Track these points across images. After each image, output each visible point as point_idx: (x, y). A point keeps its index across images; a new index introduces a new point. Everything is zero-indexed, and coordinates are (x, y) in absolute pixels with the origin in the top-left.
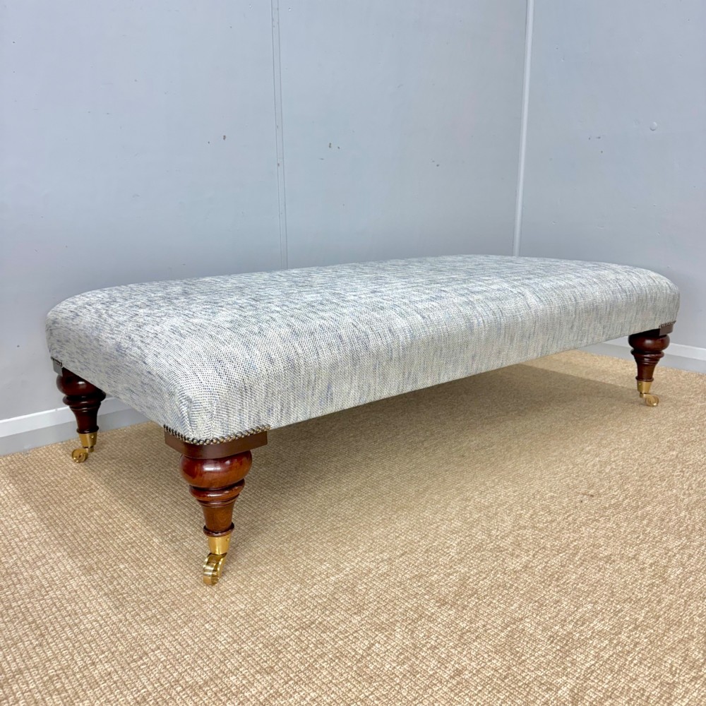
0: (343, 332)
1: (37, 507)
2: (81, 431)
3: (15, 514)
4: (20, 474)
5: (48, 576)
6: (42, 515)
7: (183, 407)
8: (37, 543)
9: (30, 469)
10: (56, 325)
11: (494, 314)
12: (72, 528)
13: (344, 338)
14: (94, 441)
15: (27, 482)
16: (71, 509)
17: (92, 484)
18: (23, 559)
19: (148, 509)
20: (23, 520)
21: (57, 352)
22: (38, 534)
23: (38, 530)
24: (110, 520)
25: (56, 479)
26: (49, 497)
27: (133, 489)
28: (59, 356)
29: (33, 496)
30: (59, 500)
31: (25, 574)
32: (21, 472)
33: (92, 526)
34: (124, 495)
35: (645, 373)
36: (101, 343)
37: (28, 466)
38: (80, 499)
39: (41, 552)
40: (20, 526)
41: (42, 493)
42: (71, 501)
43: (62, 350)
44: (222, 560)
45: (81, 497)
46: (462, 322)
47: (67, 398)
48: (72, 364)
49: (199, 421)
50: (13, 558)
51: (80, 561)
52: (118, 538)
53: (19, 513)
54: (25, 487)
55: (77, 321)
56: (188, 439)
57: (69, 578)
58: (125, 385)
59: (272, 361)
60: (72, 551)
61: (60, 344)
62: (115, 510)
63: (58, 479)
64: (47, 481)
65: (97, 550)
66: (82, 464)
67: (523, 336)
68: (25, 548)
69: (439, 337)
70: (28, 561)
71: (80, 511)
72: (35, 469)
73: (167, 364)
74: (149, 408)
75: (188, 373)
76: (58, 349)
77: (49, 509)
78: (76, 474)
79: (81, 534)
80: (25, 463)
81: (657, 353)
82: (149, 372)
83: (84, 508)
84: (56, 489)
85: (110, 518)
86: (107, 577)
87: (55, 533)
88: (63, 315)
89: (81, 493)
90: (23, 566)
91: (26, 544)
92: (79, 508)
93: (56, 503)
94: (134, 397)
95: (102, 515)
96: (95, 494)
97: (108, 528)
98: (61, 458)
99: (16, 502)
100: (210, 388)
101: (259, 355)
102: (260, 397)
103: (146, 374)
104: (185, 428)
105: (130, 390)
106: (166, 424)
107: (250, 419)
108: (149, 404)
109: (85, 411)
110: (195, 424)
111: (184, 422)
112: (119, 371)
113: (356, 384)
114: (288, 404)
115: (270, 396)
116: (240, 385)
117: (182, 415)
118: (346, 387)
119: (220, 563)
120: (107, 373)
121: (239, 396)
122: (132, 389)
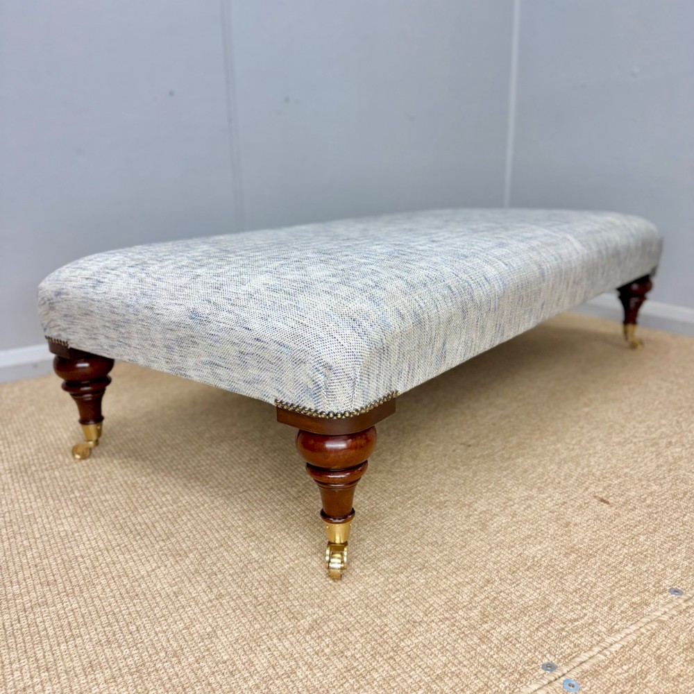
0: (448, 281)
2: (84, 421)
7: (320, 375)
10: (63, 296)
11: (556, 260)
13: (453, 289)
14: (99, 433)
21: (60, 330)
28: (64, 335)
35: (630, 316)
36: (157, 312)
43: (72, 326)
46: (535, 268)
49: (338, 391)
55: (102, 288)
56: (323, 412)
59: (402, 317)
61: (70, 319)
67: (574, 282)
69: (522, 284)
74: (249, 383)
75: (322, 335)
76: (64, 326)
81: (642, 298)
82: (258, 340)
88: (73, 283)
94: (218, 371)
100: (354, 350)
101: (389, 310)
102: (394, 358)
103: (251, 342)
104: (320, 400)
105: (212, 363)
106: (280, 398)
107: (384, 385)
108: (249, 378)
109: (90, 399)
110: (333, 395)
111: (318, 394)
112: (195, 342)
113: (463, 339)
114: (414, 365)
115: (401, 356)
116: (379, 346)
117: (318, 385)
118: (456, 343)
119: (345, 553)
120: (168, 347)
121: (379, 358)
122: (218, 362)
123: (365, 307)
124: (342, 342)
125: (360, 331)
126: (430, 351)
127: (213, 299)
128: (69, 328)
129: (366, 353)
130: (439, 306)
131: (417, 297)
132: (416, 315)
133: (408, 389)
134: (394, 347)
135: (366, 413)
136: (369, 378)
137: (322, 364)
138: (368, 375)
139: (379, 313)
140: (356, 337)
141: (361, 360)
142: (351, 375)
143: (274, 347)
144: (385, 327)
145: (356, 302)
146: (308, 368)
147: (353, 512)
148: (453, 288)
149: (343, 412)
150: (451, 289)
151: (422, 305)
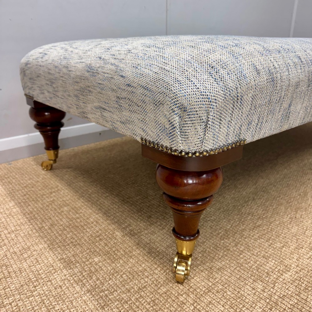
1: (20, 203)
2: (47, 148)
3: (3, 209)
4: (6, 178)
5: (33, 269)
6: (24, 210)
7: (175, 116)
8: (22, 235)
9: (13, 175)
10: (29, 66)
12: (48, 221)
14: (56, 156)
15: (11, 184)
16: (45, 205)
17: (58, 186)
18: (11, 250)
19: (104, 206)
20: (10, 214)
21: (29, 89)
22: (22, 227)
23: (22, 223)
24: (77, 215)
25: (32, 182)
26: (28, 196)
27: (89, 190)
28: (31, 92)
29: (16, 194)
30: (36, 198)
31: (14, 266)
32: (6, 176)
33: (64, 220)
34: (84, 195)
36: (70, 69)
37: (11, 173)
38: (51, 197)
39: (26, 244)
40: (8, 220)
41: (23, 193)
42: (44, 199)
43: (33, 86)
44: (190, 259)
45: (52, 195)
47: (38, 125)
48: (41, 96)
49: (191, 132)
50: (3, 249)
51: (59, 253)
52: (87, 231)
53: (7, 209)
54: (10, 188)
55: (46, 58)
56: (176, 151)
57: (53, 271)
58: (96, 104)
59: (258, 72)
60: (52, 244)
61: (32, 81)
62: (79, 207)
63: (33, 182)
64: (25, 184)
65: (72, 242)
66: (49, 171)
68: (13, 240)
70: (16, 253)
71: (52, 207)
72: (16, 174)
73: (150, 72)
74: (123, 123)
75: (180, 78)
76: (30, 86)
77: (29, 205)
78: (45, 178)
79: (56, 227)
80: (9, 171)
82: (129, 85)
83: (55, 205)
84: (33, 189)
85: (77, 213)
86: (86, 271)
87: (36, 226)
88: (33, 57)
89: (51, 193)
90: (13, 258)
91: (13, 235)
92: (52, 205)
93: (33, 200)
94: (105, 114)
95: (70, 211)
96: (61, 193)
97: (77, 222)
98: (34, 167)
99: (4, 199)
100: (209, 94)
101: (246, 64)
102: (246, 109)
103: (124, 88)
104: (174, 139)
105: (101, 108)
106: (145, 137)
107: (234, 132)
108: (124, 119)
109: (50, 135)
110: (186, 135)
111: (172, 134)
112: (90, 91)
113: (304, 105)
114: (263, 119)
115: (253, 108)
116: (234, 93)
117: (173, 125)
118: (299, 106)
119: (189, 263)
120: (76, 96)
121: (232, 106)
122: (104, 107)
123: (224, 58)
124: (198, 85)
125: (217, 77)
126: (278, 108)
127: (103, 56)
128: (32, 87)
129: (220, 99)
130: (290, 70)
131: (272, 59)
132: (270, 73)
133: (255, 140)
134: (248, 98)
135: (214, 155)
136: (220, 123)
137: (178, 105)
138: (221, 120)
139: (237, 65)
140: (212, 82)
141: (214, 104)
142: (204, 118)
143: (140, 91)
144: (241, 77)
145: (217, 54)
146: (165, 109)
147: (198, 232)
148: (302, 59)
149: (193, 151)
150: (300, 59)
151: (277, 66)
